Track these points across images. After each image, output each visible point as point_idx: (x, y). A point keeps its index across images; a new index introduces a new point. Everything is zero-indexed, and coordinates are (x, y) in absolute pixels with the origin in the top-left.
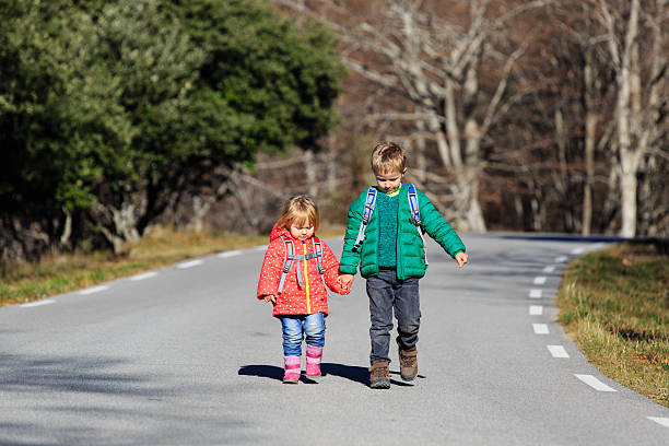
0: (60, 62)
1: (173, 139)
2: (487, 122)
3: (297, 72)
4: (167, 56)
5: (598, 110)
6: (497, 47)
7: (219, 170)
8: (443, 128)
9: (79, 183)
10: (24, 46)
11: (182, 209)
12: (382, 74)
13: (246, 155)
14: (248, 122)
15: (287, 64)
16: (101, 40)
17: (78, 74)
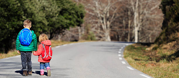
0: (34, 10)
1: (55, 24)
2: (111, 21)
3: (77, 12)
4: (54, 10)
5: (131, 19)
6: (113, 8)
7: (63, 30)
8: (103, 23)
9: (38, 32)
10: (28, 8)
11: (56, 37)
12: (92, 13)
13: (68, 27)
14: (68, 21)
15: (75, 11)
16: (42, 7)
17: (38, 13)
